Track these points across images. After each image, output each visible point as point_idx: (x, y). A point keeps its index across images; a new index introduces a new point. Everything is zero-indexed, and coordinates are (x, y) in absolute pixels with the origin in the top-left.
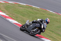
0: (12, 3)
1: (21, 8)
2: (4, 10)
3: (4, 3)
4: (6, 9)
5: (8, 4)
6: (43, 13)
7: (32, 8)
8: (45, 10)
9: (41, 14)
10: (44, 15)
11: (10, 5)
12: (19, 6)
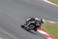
0: (53, 23)
5: (49, 24)
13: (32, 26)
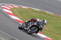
0: (25, 8)
1: (35, 13)
2: (18, 14)
3: (18, 8)
4: (19, 14)
5: (22, 9)
6: (57, 19)
7: (46, 14)
8: (58, 16)
9: (55, 20)
10: (57, 20)
11: (23, 10)
12: (33, 11)
13: (35, 29)
